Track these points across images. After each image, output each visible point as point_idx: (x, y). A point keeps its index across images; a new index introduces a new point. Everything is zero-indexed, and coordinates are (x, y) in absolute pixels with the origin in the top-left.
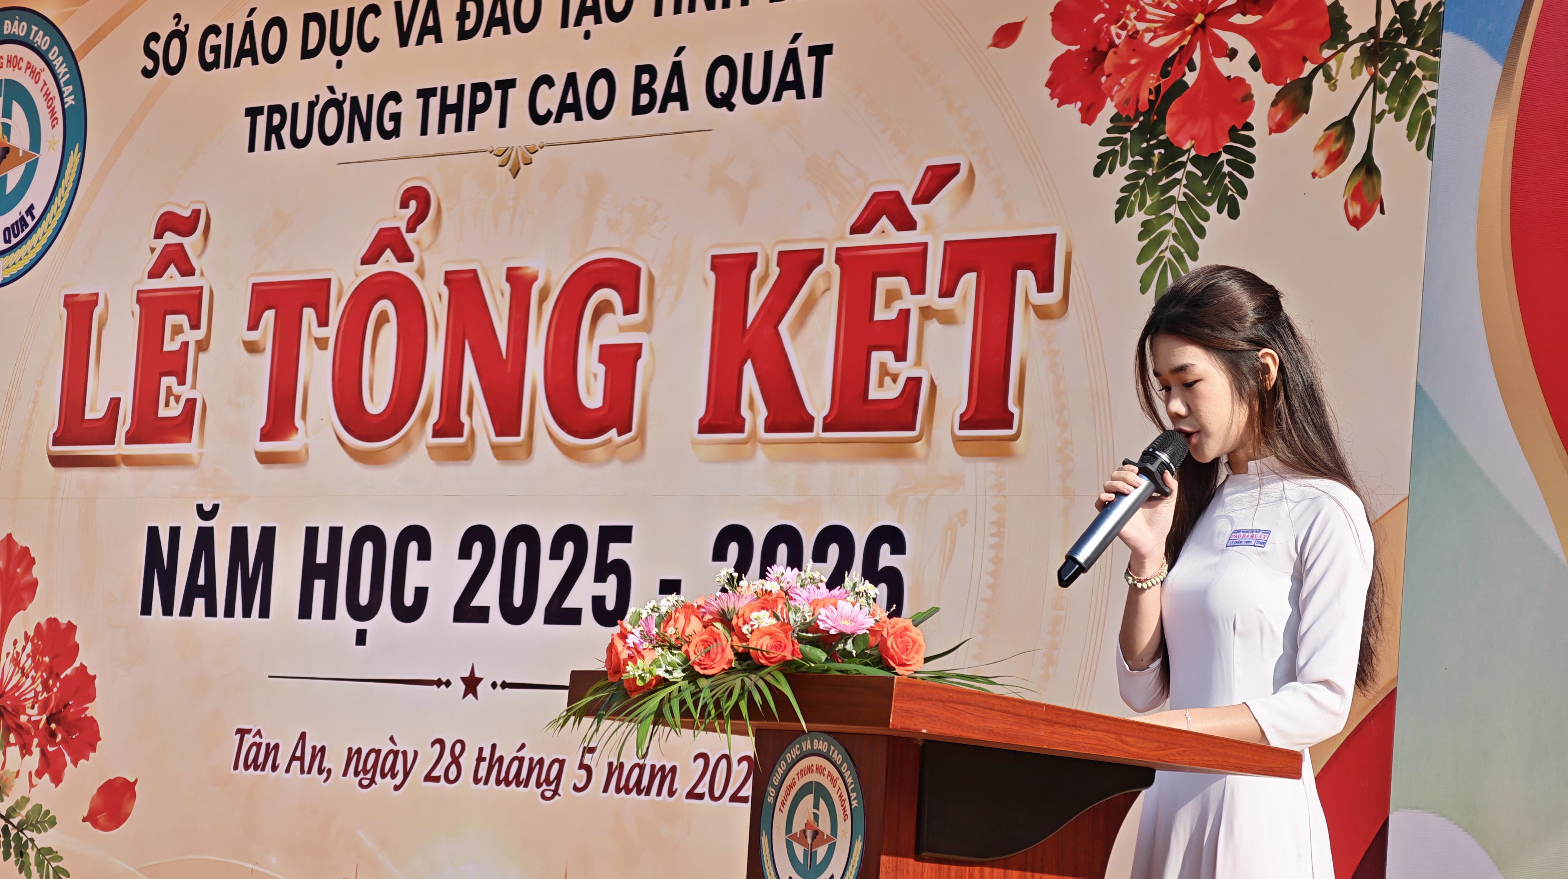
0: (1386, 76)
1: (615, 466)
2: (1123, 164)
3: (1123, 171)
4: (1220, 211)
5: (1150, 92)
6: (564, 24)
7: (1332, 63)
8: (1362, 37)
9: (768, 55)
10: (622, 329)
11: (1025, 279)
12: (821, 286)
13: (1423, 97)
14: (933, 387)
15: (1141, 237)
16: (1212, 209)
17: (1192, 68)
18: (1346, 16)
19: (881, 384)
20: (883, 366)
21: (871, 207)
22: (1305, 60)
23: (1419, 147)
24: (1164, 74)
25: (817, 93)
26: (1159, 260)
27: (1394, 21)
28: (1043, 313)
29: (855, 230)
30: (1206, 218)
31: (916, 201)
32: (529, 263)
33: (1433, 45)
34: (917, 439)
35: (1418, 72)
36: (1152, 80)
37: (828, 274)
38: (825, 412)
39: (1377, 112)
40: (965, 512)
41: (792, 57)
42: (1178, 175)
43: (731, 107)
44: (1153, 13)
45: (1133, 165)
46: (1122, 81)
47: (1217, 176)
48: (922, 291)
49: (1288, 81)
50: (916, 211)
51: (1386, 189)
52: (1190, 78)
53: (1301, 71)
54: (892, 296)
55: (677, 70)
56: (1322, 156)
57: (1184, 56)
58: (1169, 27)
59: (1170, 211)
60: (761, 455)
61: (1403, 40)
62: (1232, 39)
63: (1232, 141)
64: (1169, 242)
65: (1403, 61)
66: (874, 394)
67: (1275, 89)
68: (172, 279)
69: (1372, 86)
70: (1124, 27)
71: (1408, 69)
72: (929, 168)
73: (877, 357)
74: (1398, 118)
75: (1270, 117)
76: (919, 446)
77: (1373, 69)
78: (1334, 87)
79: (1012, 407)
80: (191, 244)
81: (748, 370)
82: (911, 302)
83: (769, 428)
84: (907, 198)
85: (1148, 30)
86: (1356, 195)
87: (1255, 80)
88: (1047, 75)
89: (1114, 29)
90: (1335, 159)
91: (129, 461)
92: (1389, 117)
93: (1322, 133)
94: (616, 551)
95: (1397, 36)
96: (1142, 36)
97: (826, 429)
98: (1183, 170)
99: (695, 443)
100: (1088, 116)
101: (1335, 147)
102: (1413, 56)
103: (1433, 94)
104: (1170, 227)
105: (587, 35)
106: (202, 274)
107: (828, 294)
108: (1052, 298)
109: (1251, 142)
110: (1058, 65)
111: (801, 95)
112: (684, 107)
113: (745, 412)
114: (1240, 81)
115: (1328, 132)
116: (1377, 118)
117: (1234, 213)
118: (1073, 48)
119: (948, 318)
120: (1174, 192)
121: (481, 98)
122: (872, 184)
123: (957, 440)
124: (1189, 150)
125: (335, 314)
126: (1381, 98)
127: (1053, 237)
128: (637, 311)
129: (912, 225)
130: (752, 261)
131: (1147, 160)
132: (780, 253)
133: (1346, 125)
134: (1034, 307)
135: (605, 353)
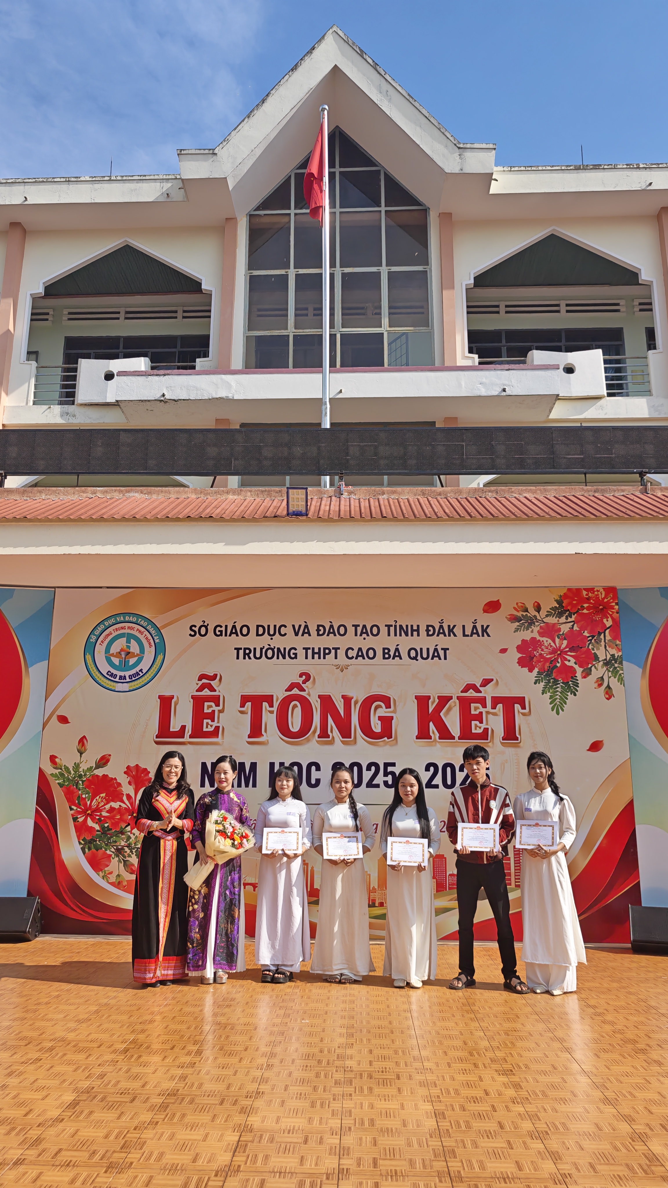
0: (610, 669)
1: (387, 747)
2: (542, 682)
3: (542, 684)
4: (571, 694)
5: (548, 667)
6: (356, 635)
7: (596, 665)
8: (603, 660)
9: (428, 649)
10: (385, 712)
11: (517, 707)
12: (453, 705)
13: (620, 674)
14: (492, 730)
15: (550, 699)
16: (569, 694)
17: (559, 663)
18: (598, 656)
19: (476, 729)
20: (476, 725)
21: (467, 687)
22: (589, 664)
23: (621, 684)
24: (550, 664)
25: (445, 658)
26: (556, 704)
27: (610, 658)
28: (524, 714)
29: (462, 692)
30: (568, 695)
31: (481, 686)
32: (349, 694)
33: (621, 663)
35: (618, 669)
36: (547, 665)
37: (455, 702)
38: (459, 735)
39: (609, 676)
40: (507, 760)
41: (436, 650)
42: (558, 686)
43: (417, 660)
44: (545, 650)
45: (545, 683)
46: (539, 664)
47: (569, 687)
48: (486, 707)
49: (585, 668)
50: (481, 689)
51: (614, 692)
52: (558, 665)
53: (588, 666)
54: (476, 709)
55: (397, 650)
56: (596, 685)
57: (556, 660)
58: (550, 653)
59: (557, 693)
60: (438, 744)
61: (613, 662)
62: (568, 658)
63: (572, 679)
64: (558, 700)
65: (614, 666)
66: (474, 731)
68: (206, 692)
69: (607, 671)
70: (538, 652)
71: (615, 668)
72: (484, 679)
73: (473, 723)
74: (615, 678)
75: (582, 675)
76: (490, 744)
77: (606, 667)
78: (597, 670)
79: (518, 735)
80: (214, 683)
81: (431, 724)
82: (483, 710)
83: (439, 739)
84: (478, 686)
85: (545, 653)
86: (607, 693)
87: (576, 667)
88: (517, 661)
89: (535, 652)
90: (600, 685)
91: (190, 743)
92: (613, 678)
93: (595, 680)
94: (390, 769)
95: (612, 660)
96: (544, 655)
97: (459, 739)
98: (560, 685)
100: (531, 670)
101: (600, 683)
102: (616, 665)
103: (623, 673)
104: (557, 697)
105: (364, 639)
106: (219, 691)
107: (455, 707)
108: (526, 711)
109: (577, 680)
110: (519, 659)
111: (440, 659)
112: (401, 658)
113: (431, 734)
114: (572, 667)
115: (597, 679)
116: (609, 678)
117: (575, 695)
118: (524, 655)
119: (495, 714)
120: (558, 689)
121: (327, 651)
122: (466, 682)
123: (502, 743)
124: (560, 680)
125: (276, 704)
126: (610, 673)
127: (524, 697)
128: (390, 708)
129: (480, 692)
130: (429, 697)
131: (549, 681)
132: (438, 696)
133: (602, 678)
134: (521, 713)
135: (380, 718)
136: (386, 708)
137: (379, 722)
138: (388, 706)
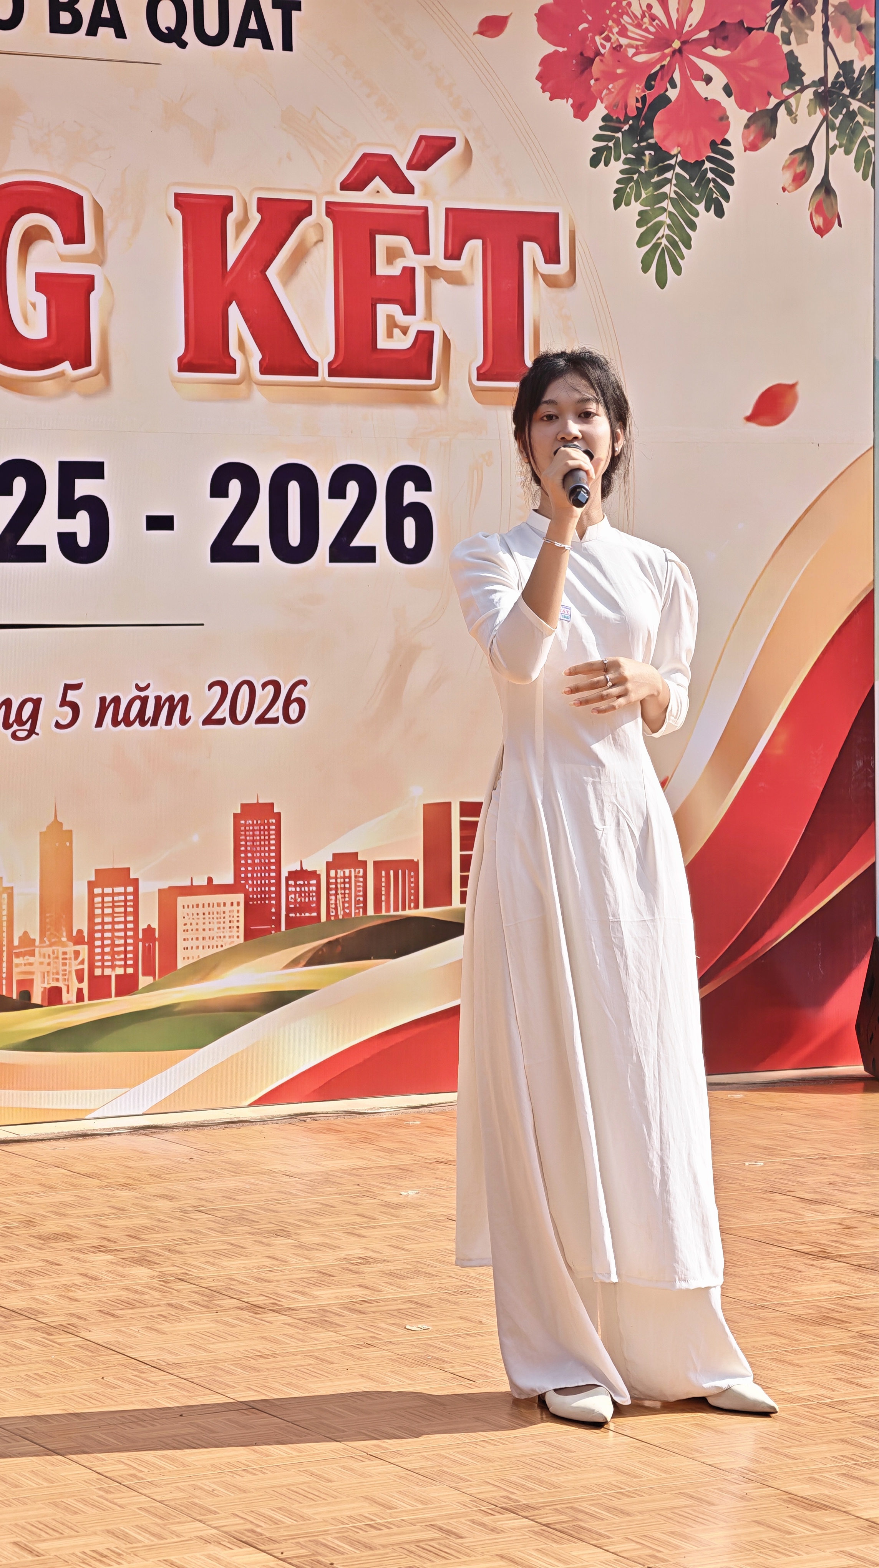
0: (836, 118)
1: (73, 399)
2: (617, 159)
3: (616, 167)
4: (708, 209)
5: (637, 101)
7: (792, 100)
8: (813, 84)
10: (63, 258)
11: (532, 251)
12: (312, 237)
13: (864, 139)
14: (446, 341)
15: (639, 224)
16: (700, 207)
17: (674, 86)
18: (800, 65)
19: (390, 335)
20: (391, 319)
21: (361, 167)
22: (770, 95)
23: (865, 177)
24: (649, 87)
25: (288, 45)
26: (657, 246)
27: (838, 76)
28: (551, 282)
29: (344, 186)
30: (697, 215)
31: (410, 167)
33: (869, 97)
34: (435, 387)
35: (859, 119)
36: (637, 90)
37: (319, 227)
38: (331, 357)
39: (831, 146)
40: (490, 454)
41: (253, 5)
42: (669, 175)
43: (183, 45)
44: (633, 31)
45: (627, 161)
46: (610, 86)
47: (703, 181)
48: (427, 252)
49: (757, 110)
50: (412, 176)
51: (842, 206)
52: (673, 94)
53: (768, 104)
54: (393, 254)
56: (788, 176)
57: (666, 74)
58: (650, 47)
59: (664, 204)
60: (258, 394)
61: (846, 90)
62: (708, 68)
63: (713, 152)
64: (664, 231)
65: (848, 108)
66: (383, 343)
67: (746, 115)
69: (825, 125)
70: (608, 39)
71: (851, 115)
72: (422, 138)
73: (383, 310)
74: (847, 152)
75: (744, 137)
76: (437, 394)
77: (824, 110)
78: (795, 121)
81: (234, 311)
82: (418, 261)
83: (265, 369)
84: (402, 165)
85: (631, 46)
86: (819, 209)
87: (729, 104)
88: (537, 70)
90: (800, 179)
92: (840, 151)
93: (787, 156)
94: (83, 487)
95: (842, 87)
96: (626, 50)
97: (331, 374)
98: (672, 171)
99: (174, 381)
100: (581, 111)
101: (800, 169)
102: (855, 105)
103: (873, 137)
104: (664, 218)
107: (320, 245)
108: (560, 269)
109: (730, 156)
110: (545, 61)
111: (268, 45)
112: (120, 33)
113: (234, 354)
114: (716, 103)
115: (793, 156)
116: (830, 150)
117: (720, 213)
118: (561, 49)
119: (456, 279)
120: (666, 189)
122: (360, 145)
123: (475, 390)
124: (676, 155)
126: (833, 135)
127: (556, 215)
128: (82, 241)
129: (409, 189)
130: (226, 204)
131: (639, 159)
132: (260, 200)
133: (806, 153)
134: (543, 276)
135: (44, 282)
136: (67, 241)
137: (41, 300)
138: (74, 235)
